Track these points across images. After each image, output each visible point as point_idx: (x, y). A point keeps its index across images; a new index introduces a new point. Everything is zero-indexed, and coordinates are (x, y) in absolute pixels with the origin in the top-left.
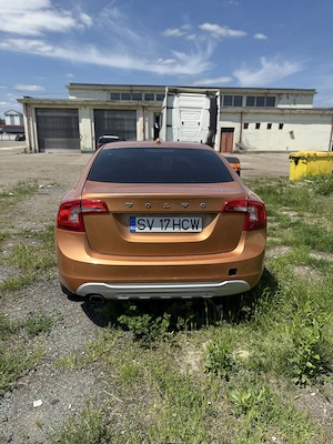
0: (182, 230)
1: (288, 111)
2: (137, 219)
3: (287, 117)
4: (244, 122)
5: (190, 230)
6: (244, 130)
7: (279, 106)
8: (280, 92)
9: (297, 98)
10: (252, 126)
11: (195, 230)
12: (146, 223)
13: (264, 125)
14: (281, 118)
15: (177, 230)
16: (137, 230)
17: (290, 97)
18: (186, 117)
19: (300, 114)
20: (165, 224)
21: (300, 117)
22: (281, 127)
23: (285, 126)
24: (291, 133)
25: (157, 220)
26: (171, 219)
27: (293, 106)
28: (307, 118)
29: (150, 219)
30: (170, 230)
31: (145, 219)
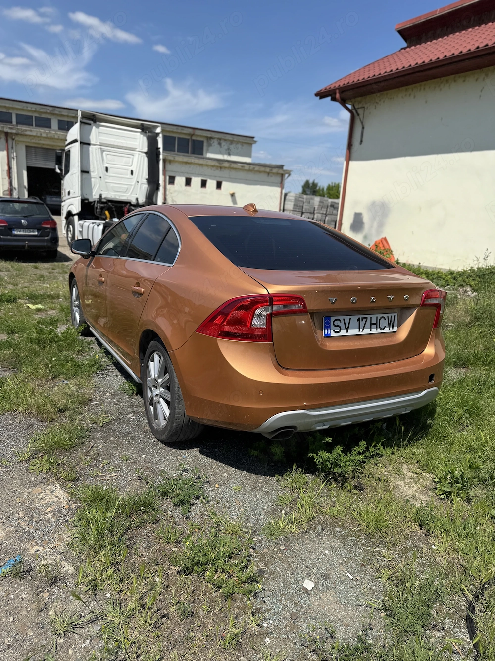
0: (379, 331)
1: (226, 165)
2: (332, 319)
3: (226, 173)
4: (169, 174)
5: (386, 330)
6: (169, 187)
7: (210, 155)
8: (209, 135)
9: (232, 147)
10: (180, 181)
11: (391, 330)
12: (342, 325)
13: (196, 181)
14: (218, 173)
15: (374, 331)
16: (333, 334)
17: (223, 143)
18: (112, 159)
19: (242, 169)
20: (362, 323)
21: (242, 175)
22: (219, 185)
23: (224, 184)
24: (233, 195)
25: (354, 318)
26: (369, 316)
27: (226, 157)
28: (251, 176)
29: (347, 318)
30: (367, 331)
31: (341, 318)
